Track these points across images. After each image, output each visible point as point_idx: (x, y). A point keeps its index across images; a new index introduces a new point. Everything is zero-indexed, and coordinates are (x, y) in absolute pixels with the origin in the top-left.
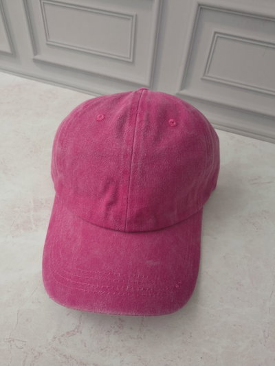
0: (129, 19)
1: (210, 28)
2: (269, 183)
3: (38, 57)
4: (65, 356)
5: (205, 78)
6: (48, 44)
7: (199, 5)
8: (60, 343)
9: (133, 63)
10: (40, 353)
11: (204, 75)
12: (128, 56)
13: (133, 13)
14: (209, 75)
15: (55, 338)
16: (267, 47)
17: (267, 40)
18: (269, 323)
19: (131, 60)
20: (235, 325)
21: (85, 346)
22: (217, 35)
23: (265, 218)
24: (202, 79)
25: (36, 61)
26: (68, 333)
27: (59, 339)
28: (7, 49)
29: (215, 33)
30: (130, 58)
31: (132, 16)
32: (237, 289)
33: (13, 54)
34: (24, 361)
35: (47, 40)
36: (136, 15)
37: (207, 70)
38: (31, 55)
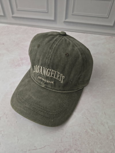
3: (14, 15)
6: (17, 10)
9: (48, 12)
11: (72, 13)
12: (46, 10)
14: (74, 13)
19: (47, 11)
24: (72, 15)
25: (13, 17)
28: (2, 14)
30: (46, 11)
33: (4, 16)
35: (17, 8)
37: (73, 11)
38: (11, 15)
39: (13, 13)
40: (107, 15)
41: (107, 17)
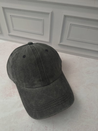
0: (41, 21)
1: (69, 23)
3: (10, 34)
6: (13, 30)
7: (65, 16)
9: (43, 35)
11: (68, 38)
12: (41, 33)
13: (42, 19)
17: (88, 26)
18: (97, 124)
19: (42, 34)
20: (86, 126)
22: (71, 25)
23: (93, 86)
25: (9, 35)
29: (71, 24)
30: (42, 33)
31: (42, 20)
32: (85, 112)
33: (1, 33)
35: (13, 28)
36: (43, 20)
37: (68, 36)
38: (8, 33)
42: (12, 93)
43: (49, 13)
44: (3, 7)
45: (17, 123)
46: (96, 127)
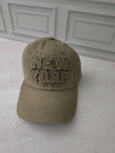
1: (73, 18)
2: (99, 72)
3: (14, 32)
4: (18, 132)
5: (73, 36)
7: (69, 11)
8: (17, 127)
9: (48, 32)
10: (9, 131)
11: (73, 35)
12: (46, 30)
13: (47, 14)
14: (75, 35)
15: (15, 126)
16: (93, 24)
17: (93, 21)
18: (97, 120)
19: (47, 31)
20: (84, 121)
21: (26, 129)
22: (76, 21)
23: (97, 84)
24: (72, 37)
25: (13, 33)
26: (20, 124)
27: (17, 126)
28: (4, 30)
29: (75, 20)
30: (46, 31)
31: (46, 16)
32: (85, 108)
33: (5, 31)
34: (3, 134)
35: (17, 26)
36: (48, 16)
38: (12, 31)
39: (13, 29)
40: (109, 41)
41: (110, 42)
42: (9, 86)
43: (53, 9)
44: (8, 4)
45: (10, 113)
46: (96, 123)
